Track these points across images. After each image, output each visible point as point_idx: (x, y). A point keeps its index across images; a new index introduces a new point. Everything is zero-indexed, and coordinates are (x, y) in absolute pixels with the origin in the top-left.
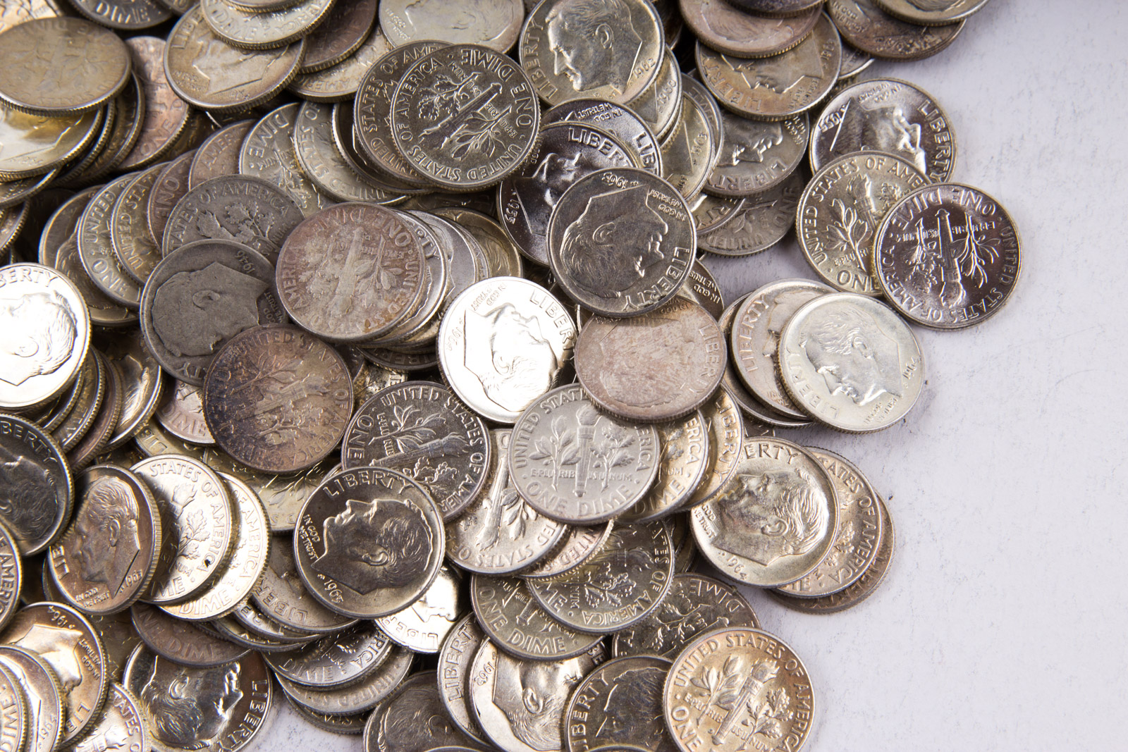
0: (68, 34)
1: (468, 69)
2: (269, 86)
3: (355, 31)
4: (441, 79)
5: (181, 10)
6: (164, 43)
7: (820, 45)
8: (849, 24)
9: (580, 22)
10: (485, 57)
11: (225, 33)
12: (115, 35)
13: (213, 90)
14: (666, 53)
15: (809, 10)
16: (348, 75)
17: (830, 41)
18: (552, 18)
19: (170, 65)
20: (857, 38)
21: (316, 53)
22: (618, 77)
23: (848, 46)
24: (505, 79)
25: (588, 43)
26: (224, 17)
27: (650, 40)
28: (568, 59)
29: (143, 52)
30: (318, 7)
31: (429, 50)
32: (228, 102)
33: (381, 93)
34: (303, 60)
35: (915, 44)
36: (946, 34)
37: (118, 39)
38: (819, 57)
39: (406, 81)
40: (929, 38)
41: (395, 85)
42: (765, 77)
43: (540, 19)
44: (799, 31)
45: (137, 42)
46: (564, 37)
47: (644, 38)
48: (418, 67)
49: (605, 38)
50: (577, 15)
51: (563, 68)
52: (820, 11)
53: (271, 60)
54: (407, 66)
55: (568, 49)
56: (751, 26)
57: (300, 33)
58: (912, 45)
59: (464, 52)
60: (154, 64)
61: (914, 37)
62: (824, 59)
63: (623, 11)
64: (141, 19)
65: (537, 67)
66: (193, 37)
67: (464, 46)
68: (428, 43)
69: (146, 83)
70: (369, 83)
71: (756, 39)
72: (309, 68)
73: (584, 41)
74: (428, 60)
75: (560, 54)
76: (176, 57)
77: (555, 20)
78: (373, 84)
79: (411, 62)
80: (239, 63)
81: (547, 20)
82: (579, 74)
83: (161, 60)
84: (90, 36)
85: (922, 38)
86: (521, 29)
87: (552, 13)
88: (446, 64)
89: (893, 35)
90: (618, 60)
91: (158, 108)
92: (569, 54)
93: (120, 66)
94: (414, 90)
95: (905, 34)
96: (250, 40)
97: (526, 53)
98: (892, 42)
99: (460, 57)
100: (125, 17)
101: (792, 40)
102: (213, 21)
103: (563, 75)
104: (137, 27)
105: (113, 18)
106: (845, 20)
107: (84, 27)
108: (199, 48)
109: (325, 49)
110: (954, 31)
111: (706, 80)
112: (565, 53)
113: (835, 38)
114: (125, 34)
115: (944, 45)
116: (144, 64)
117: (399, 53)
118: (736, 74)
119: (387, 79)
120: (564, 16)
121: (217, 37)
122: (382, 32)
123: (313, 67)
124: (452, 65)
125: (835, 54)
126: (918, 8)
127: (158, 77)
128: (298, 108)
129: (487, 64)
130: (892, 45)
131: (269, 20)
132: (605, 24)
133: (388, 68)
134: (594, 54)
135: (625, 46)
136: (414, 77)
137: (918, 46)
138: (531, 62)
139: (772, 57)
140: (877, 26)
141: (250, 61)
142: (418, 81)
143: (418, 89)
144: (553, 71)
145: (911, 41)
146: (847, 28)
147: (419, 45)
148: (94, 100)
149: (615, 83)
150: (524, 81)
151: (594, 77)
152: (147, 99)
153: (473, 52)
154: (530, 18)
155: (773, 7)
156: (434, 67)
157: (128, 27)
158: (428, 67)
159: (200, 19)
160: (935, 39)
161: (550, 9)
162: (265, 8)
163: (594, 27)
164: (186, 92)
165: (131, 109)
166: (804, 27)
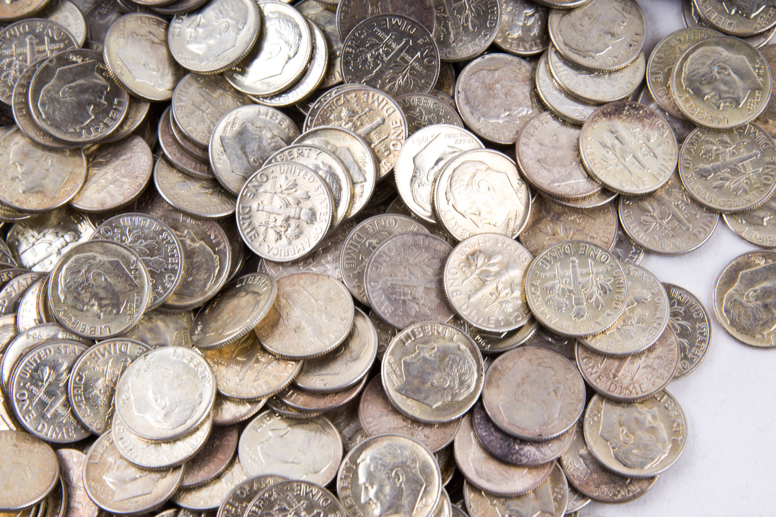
0: (16, 445)
1: (299, 498)
2: (156, 499)
3: (221, 460)
4: (280, 505)
5: (98, 432)
6: (84, 456)
7: (553, 489)
8: (575, 474)
9: (382, 465)
10: (312, 491)
11: (128, 456)
12: (49, 448)
13: (116, 498)
14: (442, 493)
15: (547, 464)
16: (213, 493)
17: (561, 485)
18: (363, 460)
19: (87, 476)
20: (580, 484)
21: (191, 475)
22: (407, 509)
23: (574, 489)
24: (325, 507)
25: (386, 481)
26: (127, 444)
27: (431, 483)
28: (372, 492)
29: (69, 460)
30: (195, 443)
31: (271, 482)
32: (126, 509)
33: (236, 511)
34: (182, 480)
35: (622, 491)
36: (644, 485)
37: (52, 450)
38: (552, 497)
39: (254, 505)
40: (632, 488)
41: (246, 506)
42: (512, 511)
43: (354, 461)
44: (539, 479)
45: (65, 452)
46: (370, 476)
47: (427, 481)
48: (264, 495)
49: (399, 479)
50: (380, 459)
51: (367, 499)
52: (555, 462)
53: (159, 479)
54: (256, 493)
55: (372, 485)
56: (504, 473)
57: (181, 462)
58: (619, 492)
59: (297, 486)
60: (76, 471)
61: (621, 486)
62: (555, 499)
63: (413, 460)
64: (69, 437)
65: (349, 496)
66: (105, 455)
67: (297, 481)
68: (271, 476)
69: (68, 484)
70: (228, 503)
71: (507, 483)
72: (186, 486)
73: (384, 480)
74: (271, 490)
75: (366, 488)
76: (92, 469)
77: (364, 462)
78: (231, 504)
79: (259, 489)
80: (136, 479)
81: (358, 461)
82: (379, 505)
83: (81, 468)
84: (32, 447)
85: (627, 487)
86: (340, 466)
87: (362, 457)
88: (283, 494)
89: (606, 484)
90: (407, 496)
91: (76, 505)
92: (372, 487)
93: (51, 473)
94: (260, 512)
95: (615, 483)
96: (145, 463)
97: (342, 485)
98: (605, 488)
99: (294, 489)
100: (57, 434)
101: (534, 485)
102: (119, 445)
103: (368, 503)
104: (65, 442)
105: (49, 435)
106: (572, 470)
107: (28, 440)
108: (109, 464)
109: (198, 472)
110: (650, 483)
111: (470, 510)
112: (370, 488)
113: (564, 484)
114: (56, 446)
115: (642, 492)
116: (69, 470)
117: (251, 482)
118: (492, 507)
119: (241, 501)
120: (371, 460)
121: (121, 457)
122: (239, 462)
123: (189, 486)
124: (287, 495)
125: (563, 496)
126: (625, 465)
127: (78, 481)
128: (177, 513)
129: (313, 496)
130: (605, 491)
131: (159, 448)
132: (400, 469)
133: (242, 493)
134: (391, 490)
135: (413, 486)
136: (260, 502)
137: (623, 493)
138: (345, 492)
139: (519, 496)
140: (595, 476)
141: (144, 478)
142: (263, 505)
143: (262, 511)
144: (360, 500)
145: (619, 489)
146: (573, 476)
147: (265, 477)
148: (30, 501)
149: (405, 513)
150: (338, 510)
151: (390, 508)
152: (69, 497)
153: (303, 486)
154: (347, 459)
155: (521, 461)
156: (275, 495)
157: (59, 442)
158: (270, 496)
159: (111, 441)
160: (635, 488)
161: (361, 453)
162: (158, 440)
163: (392, 470)
164: (97, 498)
165: (57, 506)
166: (542, 475)
